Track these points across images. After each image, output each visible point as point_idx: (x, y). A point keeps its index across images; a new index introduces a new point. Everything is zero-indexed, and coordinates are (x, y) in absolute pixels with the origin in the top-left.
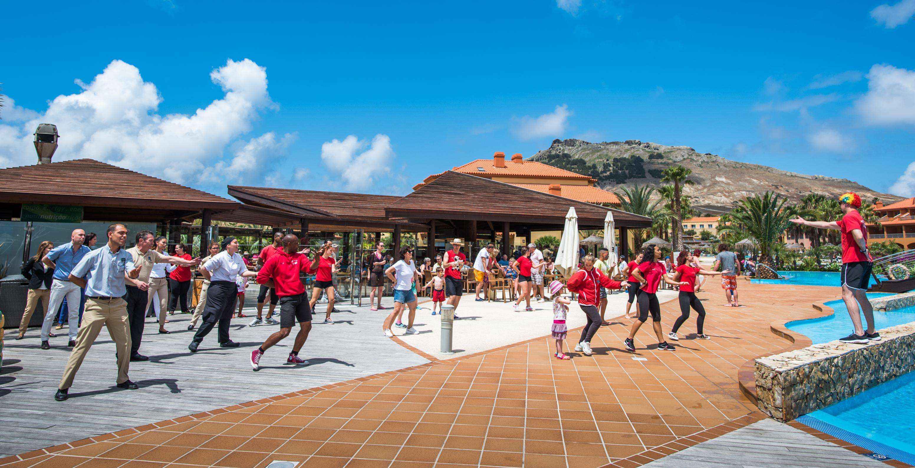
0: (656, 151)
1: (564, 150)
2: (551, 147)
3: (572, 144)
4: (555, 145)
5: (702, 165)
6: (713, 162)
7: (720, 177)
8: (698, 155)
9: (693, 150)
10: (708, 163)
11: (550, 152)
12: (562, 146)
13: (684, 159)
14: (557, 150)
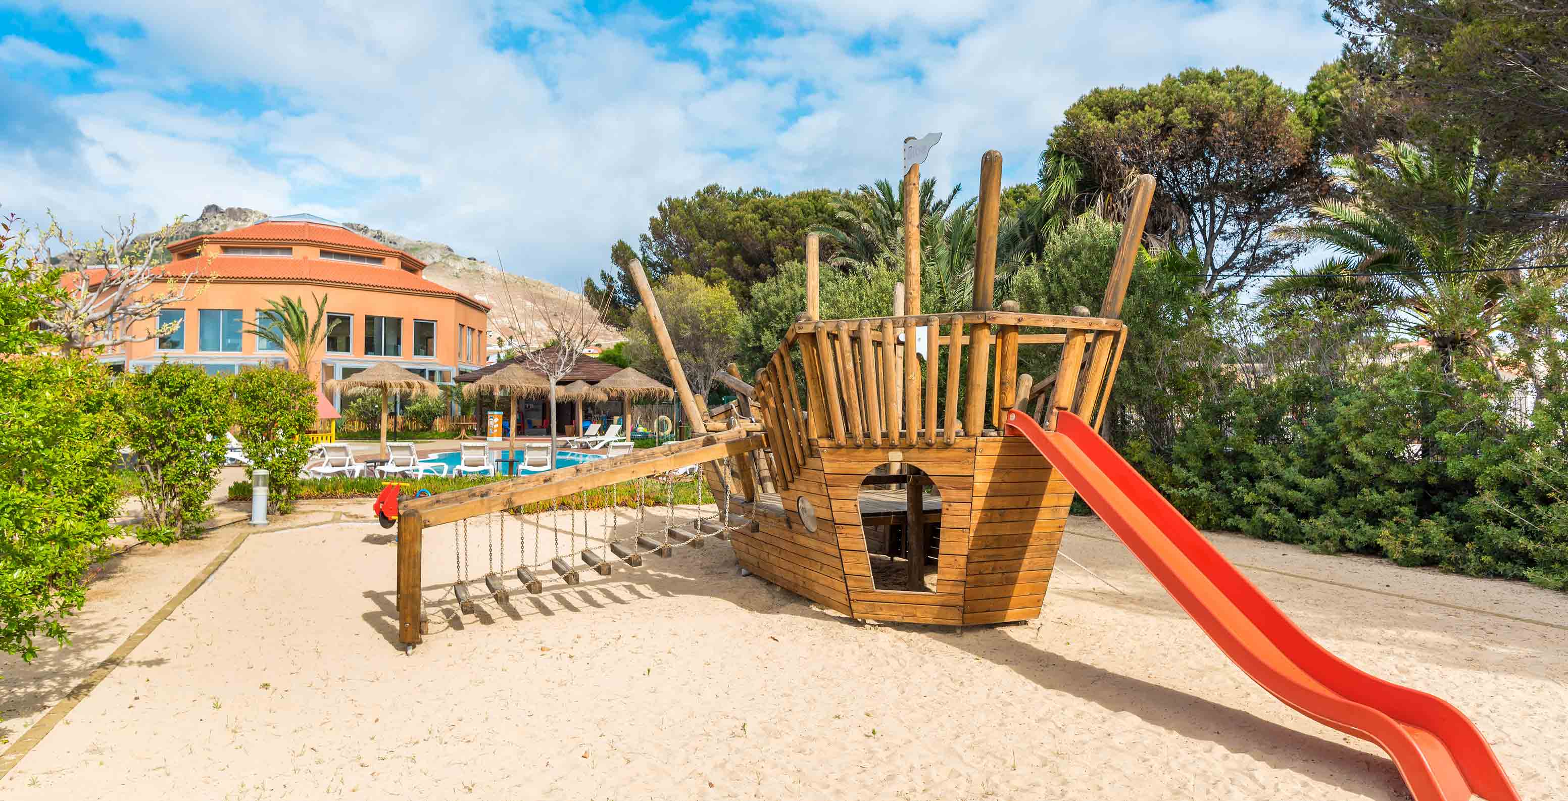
0: (393, 245)
1: (225, 226)
2: (201, 218)
3: (243, 218)
4: (207, 214)
5: (460, 275)
6: (478, 271)
7: (481, 294)
8: (457, 258)
9: (450, 249)
10: (469, 271)
11: (197, 227)
12: (223, 218)
13: (435, 263)
14: (212, 225)
